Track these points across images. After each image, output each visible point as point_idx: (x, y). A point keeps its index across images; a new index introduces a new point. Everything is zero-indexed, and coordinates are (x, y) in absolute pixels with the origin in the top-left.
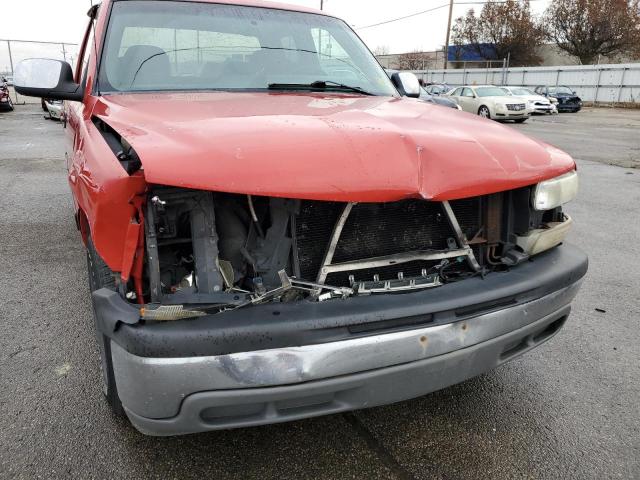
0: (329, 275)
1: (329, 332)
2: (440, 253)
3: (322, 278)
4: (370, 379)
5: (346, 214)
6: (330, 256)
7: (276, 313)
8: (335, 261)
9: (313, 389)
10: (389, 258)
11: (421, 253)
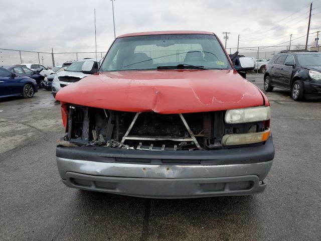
0: (126, 140)
1: (107, 158)
2: (181, 138)
3: (123, 141)
4: (121, 180)
5: (136, 117)
6: (127, 133)
7: (95, 149)
8: (130, 135)
9: (101, 179)
10: (156, 137)
11: (173, 138)
